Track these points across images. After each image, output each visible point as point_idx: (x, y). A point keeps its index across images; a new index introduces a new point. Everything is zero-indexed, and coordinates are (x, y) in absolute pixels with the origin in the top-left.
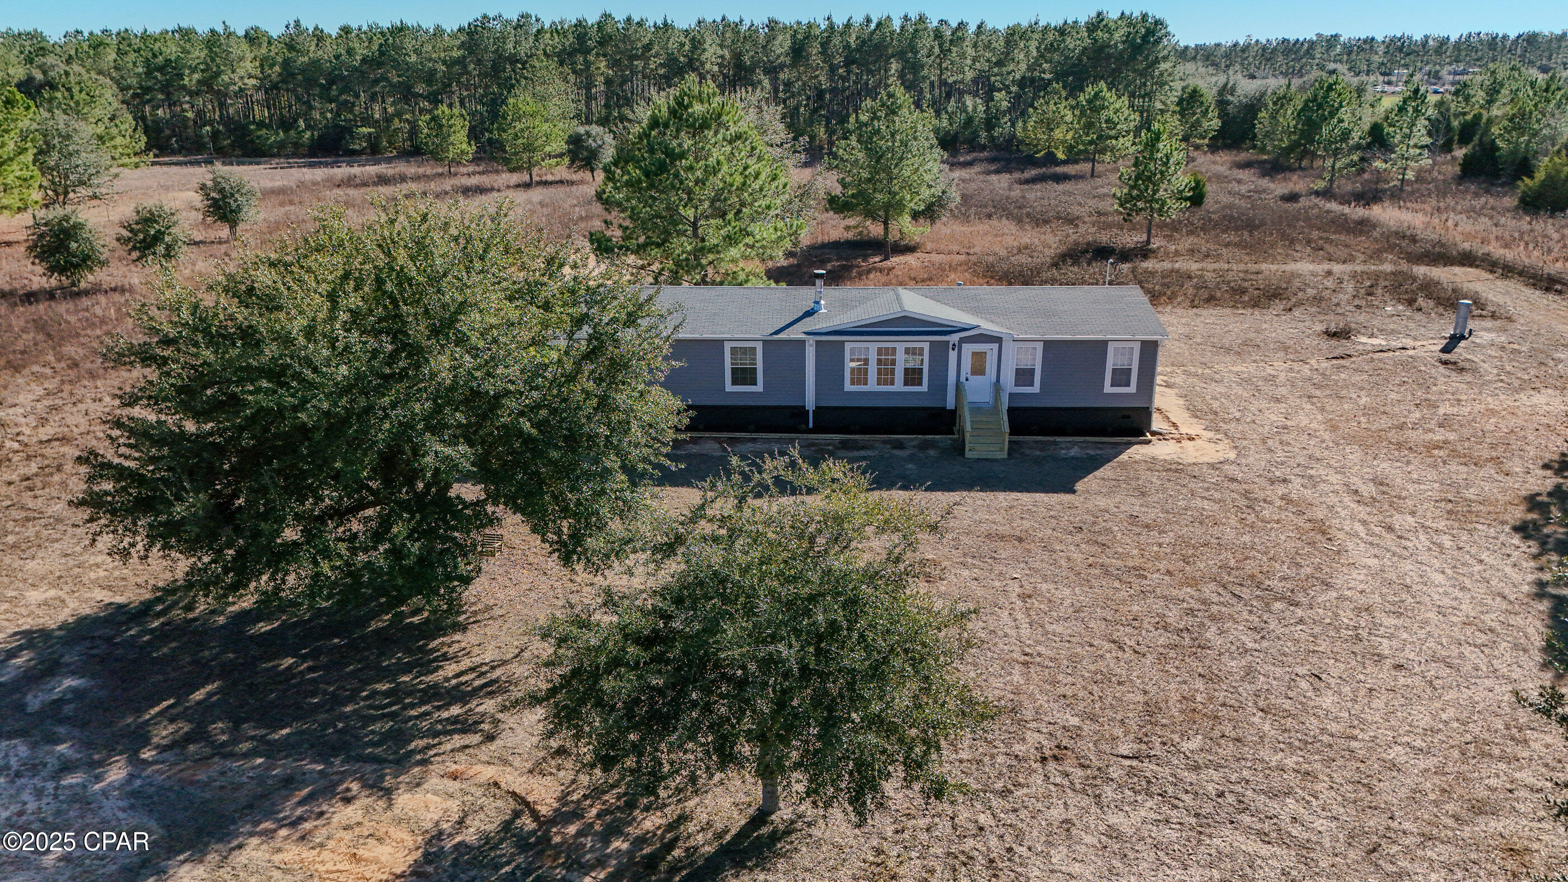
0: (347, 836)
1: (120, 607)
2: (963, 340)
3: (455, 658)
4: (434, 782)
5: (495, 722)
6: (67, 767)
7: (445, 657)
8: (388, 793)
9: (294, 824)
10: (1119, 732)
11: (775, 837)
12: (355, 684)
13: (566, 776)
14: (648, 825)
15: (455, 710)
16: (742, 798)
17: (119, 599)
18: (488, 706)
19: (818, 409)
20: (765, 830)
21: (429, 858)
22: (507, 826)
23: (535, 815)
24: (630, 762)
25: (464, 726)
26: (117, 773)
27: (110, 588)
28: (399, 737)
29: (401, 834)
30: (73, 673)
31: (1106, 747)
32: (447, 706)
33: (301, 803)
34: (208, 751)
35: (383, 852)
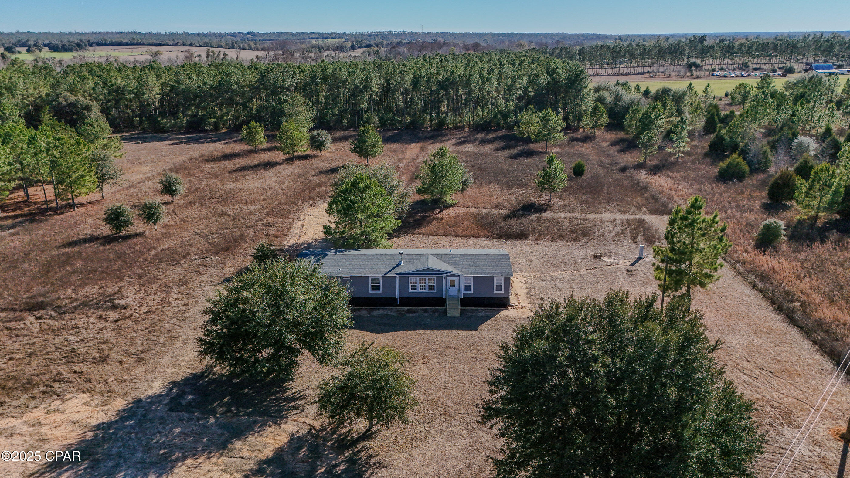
0: (272, 435)
1: (195, 374)
2: (447, 276)
3: (290, 389)
4: (290, 422)
5: (304, 407)
6: (199, 419)
7: (288, 389)
8: (279, 425)
9: (258, 432)
10: (462, 408)
11: (372, 434)
12: (265, 397)
13: (322, 420)
14: (342, 431)
15: (293, 404)
16: (365, 425)
17: (194, 372)
18: (301, 402)
19: (401, 298)
20: (370, 432)
21: (291, 439)
22: (309, 432)
23: (315, 429)
24: (338, 417)
25: (295, 408)
26: (212, 420)
27: (189, 368)
28: (280, 411)
29: (284, 434)
30: (190, 394)
31: (457, 411)
32: (290, 403)
33: (259, 427)
34: (232, 415)
35: (281, 438)
